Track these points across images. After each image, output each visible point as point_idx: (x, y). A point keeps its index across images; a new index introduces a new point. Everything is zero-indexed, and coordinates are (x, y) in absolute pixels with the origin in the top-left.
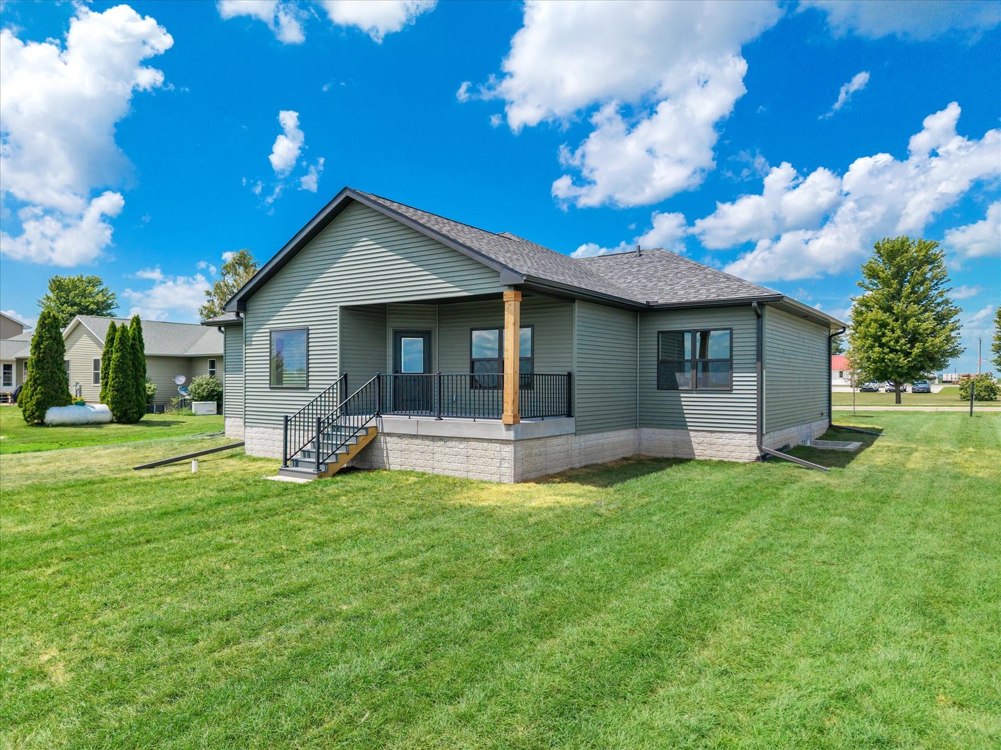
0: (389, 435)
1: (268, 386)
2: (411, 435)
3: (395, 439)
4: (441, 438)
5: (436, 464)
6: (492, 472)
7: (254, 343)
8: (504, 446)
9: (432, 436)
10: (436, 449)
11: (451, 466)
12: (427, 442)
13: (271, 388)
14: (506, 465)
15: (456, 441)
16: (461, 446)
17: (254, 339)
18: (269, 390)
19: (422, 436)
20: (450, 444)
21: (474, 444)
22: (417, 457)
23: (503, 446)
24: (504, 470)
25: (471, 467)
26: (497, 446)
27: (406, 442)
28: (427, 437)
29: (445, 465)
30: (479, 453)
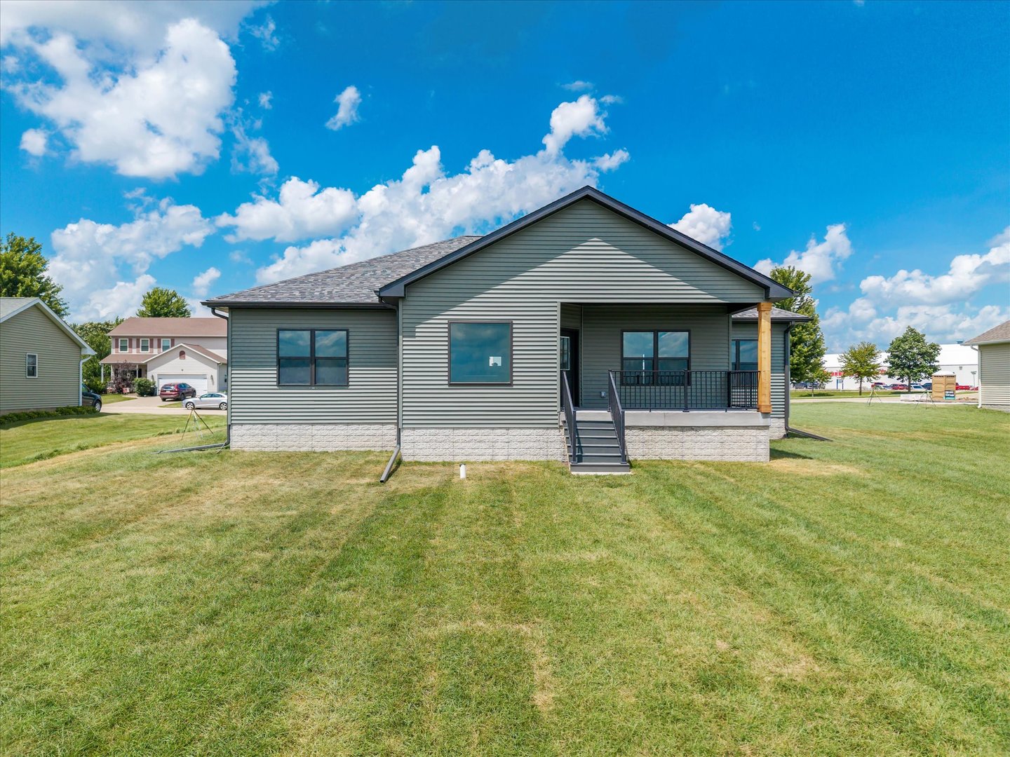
0: (631, 428)
1: (447, 382)
2: (656, 427)
3: (636, 432)
4: (691, 428)
5: (686, 452)
6: (748, 454)
7: (417, 334)
8: (760, 431)
9: (682, 427)
10: (686, 438)
11: (703, 452)
12: (676, 433)
13: (450, 385)
14: (763, 447)
15: (709, 430)
16: (714, 434)
17: (417, 330)
18: (447, 387)
19: (670, 427)
20: (702, 432)
21: (729, 431)
22: (663, 447)
23: (758, 431)
24: (760, 451)
25: (726, 451)
26: (754, 432)
27: (650, 434)
28: (675, 428)
29: (697, 451)
30: (734, 438)
